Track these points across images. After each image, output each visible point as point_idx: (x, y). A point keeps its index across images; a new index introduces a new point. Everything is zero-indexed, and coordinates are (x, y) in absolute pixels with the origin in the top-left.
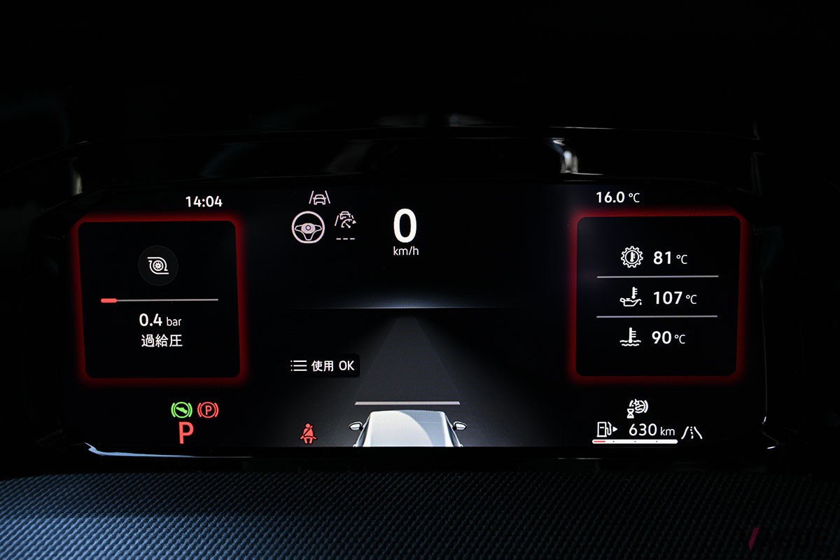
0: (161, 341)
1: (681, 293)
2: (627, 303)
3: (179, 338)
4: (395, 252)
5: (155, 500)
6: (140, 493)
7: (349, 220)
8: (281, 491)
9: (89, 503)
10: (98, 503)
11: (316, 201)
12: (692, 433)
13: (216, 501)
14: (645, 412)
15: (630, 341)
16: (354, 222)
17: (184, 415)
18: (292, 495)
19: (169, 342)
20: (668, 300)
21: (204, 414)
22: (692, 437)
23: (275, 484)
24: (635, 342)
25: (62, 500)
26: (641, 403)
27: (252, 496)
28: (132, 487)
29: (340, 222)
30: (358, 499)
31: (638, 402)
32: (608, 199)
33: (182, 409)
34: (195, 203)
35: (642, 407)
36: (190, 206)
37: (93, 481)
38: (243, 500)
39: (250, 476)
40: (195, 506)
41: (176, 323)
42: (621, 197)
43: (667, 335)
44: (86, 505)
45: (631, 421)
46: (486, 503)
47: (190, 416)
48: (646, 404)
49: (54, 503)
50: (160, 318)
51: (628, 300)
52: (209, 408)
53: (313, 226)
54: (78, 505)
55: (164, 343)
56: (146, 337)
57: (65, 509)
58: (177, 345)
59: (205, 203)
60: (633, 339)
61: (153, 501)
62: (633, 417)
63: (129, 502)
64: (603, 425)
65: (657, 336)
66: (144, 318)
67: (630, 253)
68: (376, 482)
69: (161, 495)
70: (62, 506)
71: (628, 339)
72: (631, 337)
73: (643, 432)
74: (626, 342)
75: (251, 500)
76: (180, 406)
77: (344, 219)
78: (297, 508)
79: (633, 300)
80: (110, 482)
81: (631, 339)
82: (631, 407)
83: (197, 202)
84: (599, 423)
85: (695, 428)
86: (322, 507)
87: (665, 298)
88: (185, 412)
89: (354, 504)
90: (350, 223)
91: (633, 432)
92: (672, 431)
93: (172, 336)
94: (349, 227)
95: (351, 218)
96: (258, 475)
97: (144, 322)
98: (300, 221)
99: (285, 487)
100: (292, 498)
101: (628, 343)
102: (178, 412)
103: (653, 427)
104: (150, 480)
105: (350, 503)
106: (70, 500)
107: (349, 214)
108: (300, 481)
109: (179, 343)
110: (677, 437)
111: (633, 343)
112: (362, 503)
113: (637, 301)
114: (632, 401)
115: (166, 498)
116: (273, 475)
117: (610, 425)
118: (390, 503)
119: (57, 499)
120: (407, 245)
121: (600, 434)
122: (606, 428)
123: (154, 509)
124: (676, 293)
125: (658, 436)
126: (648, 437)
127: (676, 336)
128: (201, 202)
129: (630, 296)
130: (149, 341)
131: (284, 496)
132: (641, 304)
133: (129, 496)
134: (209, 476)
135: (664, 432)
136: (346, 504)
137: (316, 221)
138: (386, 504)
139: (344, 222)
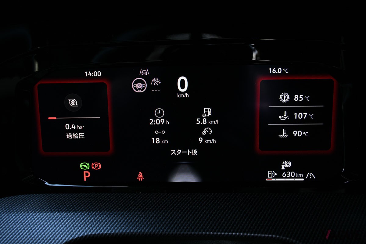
0: (75, 136)
1: (306, 114)
2: (282, 118)
3: (83, 134)
4: (178, 96)
5: (74, 205)
6: (67, 202)
7: (158, 82)
8: (129, 201)
9: (45, 207)
10: (49, 206)
11: (143, 73)
12: (310, 176)
13: (100, 206)
14: (290, 166)
15: (283, 135)
16: (160, 83)
17: (86, 168)
18: (134, 203)
19: (78, 136)
20: (300, 117)
21: (95, 168)
22: (311, 177)
23: (126, 198)
24: (285, 135)
25: (34, 205)
26: (288, 163)
27: (116, 204)
28: (64, 200)
29: (154, 82)
30: (163, 205)
31: (287, 162)
32: (274, 71)
33: (85, 166)
34: (89, 75)
35: (288, 165)
36: (86, 76)
37: (47, 197)
38: (112, 205)
39: (115, 195)
40: (91, 208)
41: (82, 128)
42: (280, 71)
43: (300, 133)
44: (44, 208)
45: (283, 171)
46: (219, 207)
47: (88, 169)
48: (290, 163)
49: (30, 207)
50: (74, 126)
51: (283, 117)
52: (97, 165)
53: (141, 85)
54: (40, 208)
55: (77, 137)
56: (68, 134)
57: (35, 209)
58: (82, 138)
59: (93, 74)
60: (285, 134)
61: (73, 206)
62: (284, 169)
63: (63, 206)
64: (271, 172)
65: (295, 133)
66: (67, 126)
67: (283, 96)
68: (170, 198)
69: (76, 203)
70: (34, 208)
71: (282, 134)
72: (284, 133)
73: (288, 175)
74: (281, 135)
75: (116, 205)
76: (84, 164)
77: (155, 81)
78: (136, 209)
79: (285, 117)
80: (54, 198)
81: (284, 134)
82: (284, 165)
83: (90, 74)
84: (269, 171)
85: (312, 173)
86: (147, 209)
87: (299, 116)
88: (86, 167)
89: (161, 207)
90: (158, 83)
91: (284, 175)
92: (302, 175)
93: (80, 134)
94: (158, 85)
95: (158, 81)
96: (119, 194)
97: (67, 128)
98: (136, 82)
99: (131, 200)
100: (134, 205)
101: (282, 136)
102: (83, 167)
103: (293, 173)
104: (72, 197)
105: (159, 207)
106: (37, 205)
107: (157, 79)
108: (137, 197)
109: (83, 137)
110: (304, 177)
111: (285, 136)
112: (164, 207)
113: (287, 117)
114: (284, 162)
115: (78, 204)
116: (125, 195)
117: (274, 172)
118: (177, 207)
119: (31, 205)
120: (184, 93)
121: (269, 176)
122: (272, 174)
123: (74, 209)
124: (304, 113)
125: (295, 177)
126: (291, 177)
127: (304, 133)
128: (92, 74)
129: (283, 115)
130: (70, 136)
131: (130, 203)
132: (288, 119)
133: (63, 203)
134: (97, 195)
135: (298, 176)
136: (157, 207)
137: (143, 82)
138: (175, 207)
139: (155, 83)
